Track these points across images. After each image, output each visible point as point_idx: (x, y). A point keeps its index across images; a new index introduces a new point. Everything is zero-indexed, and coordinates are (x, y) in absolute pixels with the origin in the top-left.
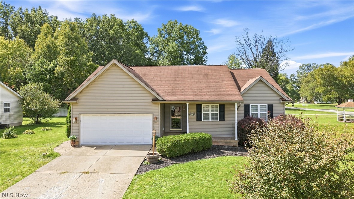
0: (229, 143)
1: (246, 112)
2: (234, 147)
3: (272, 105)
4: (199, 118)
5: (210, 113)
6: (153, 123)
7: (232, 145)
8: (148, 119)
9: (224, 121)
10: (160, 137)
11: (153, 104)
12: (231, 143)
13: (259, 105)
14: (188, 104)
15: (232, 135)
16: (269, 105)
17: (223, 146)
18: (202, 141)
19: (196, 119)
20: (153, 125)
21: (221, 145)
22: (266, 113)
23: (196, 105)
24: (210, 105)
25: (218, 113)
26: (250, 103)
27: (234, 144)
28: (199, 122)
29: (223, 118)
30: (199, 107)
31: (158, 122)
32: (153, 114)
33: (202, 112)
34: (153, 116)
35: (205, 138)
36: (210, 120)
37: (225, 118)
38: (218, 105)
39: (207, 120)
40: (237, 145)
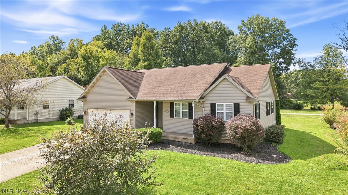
0: (187, 140)
1: (212, 110)
3: (239, 104)
4: (172, 116)
5: (181, 111)
6: (130, 118)
8: (126, 115)
9: (192, 118)
11: (130, 102)
13: (224, 104)
14: (154, 102)
16: (235, 104)
19: (170, 116)
20: (130, 120)
22: (232, 113)
23: (170, 103)
24: (181, 104)
25: (188, 111)
26: (216, 102)
27: (191, 141)
28: (172, 118)
29: (191, 116)
30: (172, 105)
31: (133, 117)
32: (130, 110)
33: (175, 110)
34: (130, 112)
36: (181, 117)
38: (188, 103)
39: (179, 117)
40: (194, 143)
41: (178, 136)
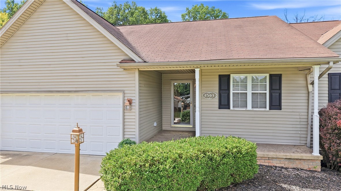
0: (297, 162)
1: (332, 89)
2: (310, 171)
4: (224, 104)
5: (250, 92)
6: (124, 113)
7: (305, 166)
8: (116, 104)
9: (281, 109)
10: (137, 140)
11: (125, 72)
12: (302, 162)
14: (197, 71)
15: (299, 142)
17: (282, 168)
18: (229, 160)
19: (218, 106)
20: (124, 116)
21: (276, 167)
23: (218, 77)
24: (250, 77)
25: (267, 92)
27: (311, 164)
28: (224, 111)
29: (278, 104)
30: (224, 81)
31: (133, 111)
32: (124, 93)
33: (232, 92)
34: (124, 97)
35: (239, 152)
36: (249, 107)
37: (283, 104)
38: (267, 75)
39: (242, 107)
40: (319, 168)
41: (272, 154)
